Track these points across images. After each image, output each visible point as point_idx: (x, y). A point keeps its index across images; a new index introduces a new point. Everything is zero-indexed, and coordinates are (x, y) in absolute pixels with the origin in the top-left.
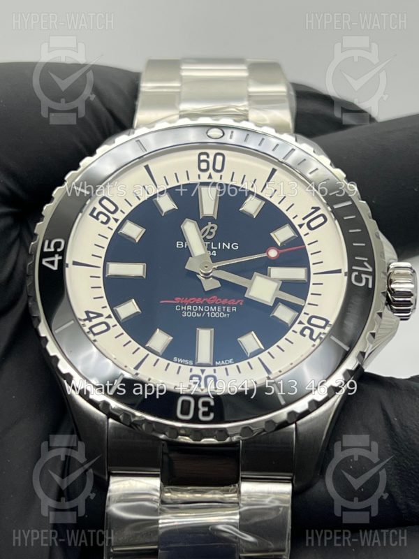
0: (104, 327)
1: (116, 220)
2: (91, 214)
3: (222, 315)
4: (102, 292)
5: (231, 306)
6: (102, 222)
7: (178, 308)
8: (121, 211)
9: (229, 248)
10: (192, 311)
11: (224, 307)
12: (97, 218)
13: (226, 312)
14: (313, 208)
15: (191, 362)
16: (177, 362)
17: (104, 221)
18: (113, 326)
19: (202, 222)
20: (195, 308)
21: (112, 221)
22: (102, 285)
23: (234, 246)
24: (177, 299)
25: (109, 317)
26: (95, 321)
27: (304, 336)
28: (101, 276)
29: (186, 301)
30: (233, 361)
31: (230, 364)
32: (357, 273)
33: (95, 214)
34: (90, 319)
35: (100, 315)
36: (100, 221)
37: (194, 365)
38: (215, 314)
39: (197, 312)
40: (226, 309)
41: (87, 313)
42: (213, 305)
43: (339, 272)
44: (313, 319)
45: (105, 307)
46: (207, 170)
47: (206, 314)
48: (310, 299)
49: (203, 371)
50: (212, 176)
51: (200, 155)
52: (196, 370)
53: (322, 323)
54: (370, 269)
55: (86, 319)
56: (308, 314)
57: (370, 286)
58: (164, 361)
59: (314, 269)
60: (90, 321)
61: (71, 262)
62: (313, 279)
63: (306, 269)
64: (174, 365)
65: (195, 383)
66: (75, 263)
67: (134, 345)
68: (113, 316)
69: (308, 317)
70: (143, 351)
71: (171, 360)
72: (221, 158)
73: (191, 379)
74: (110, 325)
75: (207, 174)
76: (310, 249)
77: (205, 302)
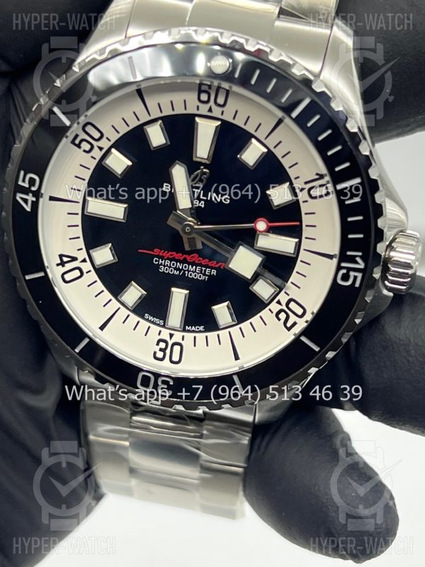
0: (77, 273)
1: (101, 149)
2: (73, 142)
3: (200, 277)
4: (78, 232)
5: (212, 268)
6: (85, 151)
7: (156, 261)
8: (107, 138)
10: (170, 267)
11: (204, 269)
12: (79, 146)
13: (204, 274)
14: (317, 174)
15: (162, 322)
16: (147, 320)
17: (87, 149)
18: (87, 273)
19: (192, 167)
20: (173, 264)
21: (96, 149)
22: (79, 223)
24: (155, 250)
25: (84, 261)
26: (68, 266)
27: (279, 319)
28: (80, 212)
29: (166, 254)
30: (204, 328)
31: (200, 332)
32: (344, 271)
33: (77, 142)
34: (62, 264)
35: (74, 259)
36: (82, 149)
37: (164, 326)
39: (175, 269)
40: (205, 271)
41: (61, 256)
42: (193, 264)
43: (330, 257)
44: (292, 303)
45: (81, 249)
46: (208, 102)
47: (184, 273)
48: (294, 277)
49: (171, 336)
50: (213, 110)
51: (200, 85)
52: (165, 334)
53: (300, 311)
54: (361, 265)
55: (58, 265)
56: (288, 295)
57: (357, 285)
58: (134, 318)
59: (305, 244)
60: (63, 266)
61: (48, 198)
62: (303, 255)
63: (297, 240)
64: (144, 324)
65: (161, 350)
66: (52, 199)
67: (107, 295)
68: (88, 259)
69: (288, 298)
70: (115, 304)
71: (143, 317)
72: (225, 91)
73: (158, 344)
74: (85, 271)
75: (207, 106)
76: (306, 220)
77: (185, 258)
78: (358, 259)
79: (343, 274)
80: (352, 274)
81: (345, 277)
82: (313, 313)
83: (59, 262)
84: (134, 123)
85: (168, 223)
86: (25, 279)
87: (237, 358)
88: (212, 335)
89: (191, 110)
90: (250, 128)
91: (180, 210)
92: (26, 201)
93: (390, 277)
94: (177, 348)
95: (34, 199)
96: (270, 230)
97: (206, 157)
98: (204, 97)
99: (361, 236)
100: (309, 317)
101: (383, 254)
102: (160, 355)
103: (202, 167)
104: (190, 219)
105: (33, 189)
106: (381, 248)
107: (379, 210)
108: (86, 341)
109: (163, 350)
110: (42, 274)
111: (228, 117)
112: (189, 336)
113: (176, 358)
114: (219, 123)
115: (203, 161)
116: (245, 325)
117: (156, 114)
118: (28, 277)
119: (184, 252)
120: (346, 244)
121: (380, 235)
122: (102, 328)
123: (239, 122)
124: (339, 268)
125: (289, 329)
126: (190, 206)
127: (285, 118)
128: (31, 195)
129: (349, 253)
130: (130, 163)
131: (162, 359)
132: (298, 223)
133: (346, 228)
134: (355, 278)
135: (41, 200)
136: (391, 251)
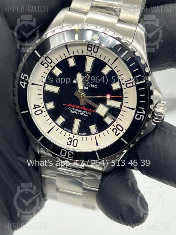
0: (40, 112)
1: (51, 66)
2: (41, 63)
3: (85, 115)
4: (42, 97)
5: (90, 112)
6: (45, 67)
7: (69, 108)
8: (54, 63)
9: (93, 87)
10: (74, 111)
11: (87, 112)
12: (43, 65)
13: (87, 114)
15: (70, 131)
16: (65, 130)
17: (46, 66)
18: (44, 112)
19: (84, 74)
20: (76, 110)
21: (49, 66)
22: (42, 93)
23: (96, 86)
24: (69, 104)
25: (43, 107)
26: (37, 109)
27: (113, 132)
28: (42, 89)
29: (73, 106)
30: (86, 134)
31: (84, 135)
32: (138, 114)
33: (43, 63)
34: (35, 108)
35: (39, 107)
36: (44, 66)
37: (71, 133)
38: (83, 114)
39: (76, 112)
40: (87, 113)
41: (35, 105)
42: (83, 110)
43: (133, 109)
44: (119, 126)
45: (42, 103)
46: (91, 51)
47: (79, 113)
48: (120, 116)
49: (74, 136)
50: (93, 54)
51: (88, 44)
52: (72, 136)
53: (121, 129)
54: (144, 113)
55: (33, 108)
56: (117, 123)
57: (142, 120)
58: (60, 129)
59: (124, 104)
60: (35, 109)
61: (31, 83)
62: (123, 108)
63: (121, 103)
64: (64, 132)
65: (70, 141)
66: (33, 84)
67: (51, 120)
68: (44, 107)
69: (117, 124)
70: (54, 124)
71: (63, 129)
72: (97, 47)
73: (69, 139)
74: (43, 111)
75: (90, 53)
76: (125, 95)
77: (80, 108)
78: (143, 110)
79: (137, 115)
80: (141, 116)
81: (138, 117)
82: (126, 130)
83: (34, 107)
84: (64, 58)
85: (74, 94)
86: (21, 113)
87: (97, 145)
88: (89, 137)
89: (85, 54)
90: (106, 61)
91: (79, 90)
92: (23, 84)
93: (155, 118)
94: (76, 141)
95: (26, 84)
96: (111, 99)
97: (89, 71)
98: (89, 49)
99: (145, 102)
100: (124, 131)
101: (152, 109)
102: (69, 143)
103: (88, 75)
104: (83, 93)
105: (26, 80)
106: (152, 107)
107: (151, 93)
108: (42, 137)
109: (70, 142)
110: (27, 111)
111: (98, 57)
112: (80, 137)
113: (75, 145)
114: (95, 58)
115: (88, 73)
116: (101, 134)
117: (72, 55)
118: (22, 112)
119: (80, 106)
120: (139, 104)
121: (151, 102)
122: (48, 132)
123: (102, 58)
124: (136, 113)
125: (117, 135)
126: (83, 89)
127: (118, 58)
128: (25, 82)
129: (140, 108)
130: (61, 72)
131: (70, 145)
132: (122, 96)
133: (139, 98)
134: (142, 117)
135: (28, 84)
136: (155, 108)
